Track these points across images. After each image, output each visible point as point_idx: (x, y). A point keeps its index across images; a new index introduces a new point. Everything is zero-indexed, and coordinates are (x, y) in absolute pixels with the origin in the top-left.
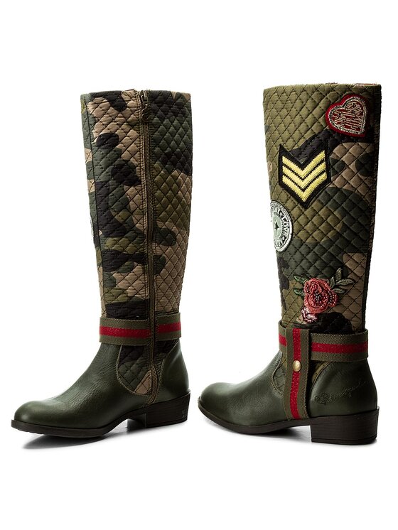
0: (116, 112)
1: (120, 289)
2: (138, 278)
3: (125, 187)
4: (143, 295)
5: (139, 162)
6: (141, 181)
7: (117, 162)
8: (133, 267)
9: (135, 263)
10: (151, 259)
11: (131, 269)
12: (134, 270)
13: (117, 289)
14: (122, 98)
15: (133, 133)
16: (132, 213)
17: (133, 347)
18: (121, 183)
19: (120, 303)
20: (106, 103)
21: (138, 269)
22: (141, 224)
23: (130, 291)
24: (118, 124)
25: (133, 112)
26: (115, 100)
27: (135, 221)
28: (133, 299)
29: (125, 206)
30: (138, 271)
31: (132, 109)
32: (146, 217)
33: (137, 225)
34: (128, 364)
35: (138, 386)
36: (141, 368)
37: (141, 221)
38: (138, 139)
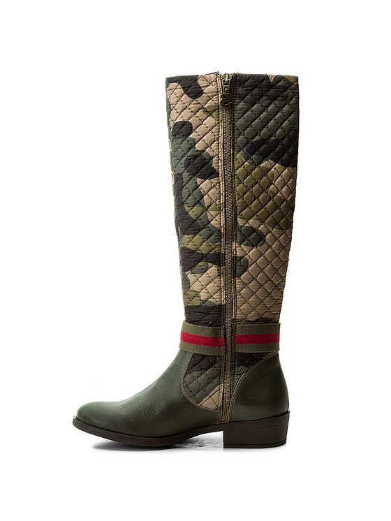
0: (190, 99)
1: (194, 291)
2: (212, 280)
3: (199, 180)
4: (216, 299)
5: (216, 152)
6: (219, 174)
7: (189, 154)
8: (207, 269)
9: (209, 264)
10: (228, 259)
11: (204, 270)
12: (208, 272)
13: (191, 291)
14: (198, 84)
15: (210, 121)
16: (207, 210)
17: (203, 355)
18: (194, 176)
19: (195, 307)
20: (180, 90)
21: (213, 270)
22: (217, 220)
23: (203, 295)
24: (192, 112)
25: (210, 98)
26: (190, 86)
27: (210, 218)
28: (206, 304)
29: (199, 201)
30: (213, 273)
31: (209, 95)
32: (223, 214)
33: (212, 222)
34: (195, 374)
35: (204, 399)
36: (210, 380)
37: (217, 218)
38: (217, 127)
